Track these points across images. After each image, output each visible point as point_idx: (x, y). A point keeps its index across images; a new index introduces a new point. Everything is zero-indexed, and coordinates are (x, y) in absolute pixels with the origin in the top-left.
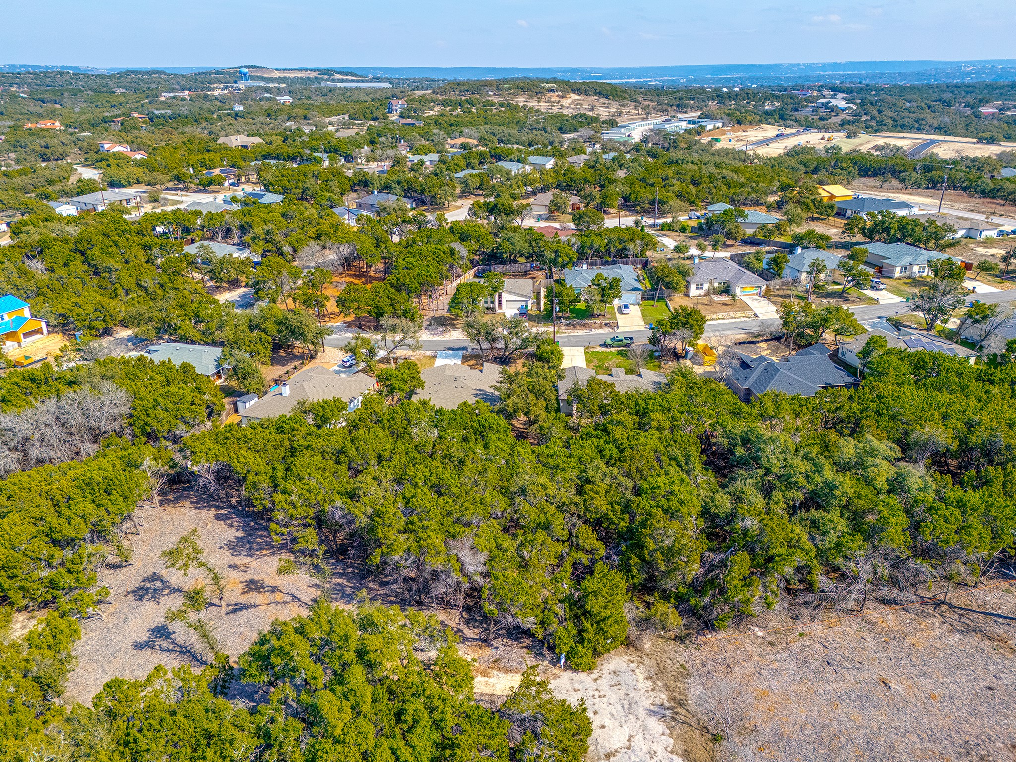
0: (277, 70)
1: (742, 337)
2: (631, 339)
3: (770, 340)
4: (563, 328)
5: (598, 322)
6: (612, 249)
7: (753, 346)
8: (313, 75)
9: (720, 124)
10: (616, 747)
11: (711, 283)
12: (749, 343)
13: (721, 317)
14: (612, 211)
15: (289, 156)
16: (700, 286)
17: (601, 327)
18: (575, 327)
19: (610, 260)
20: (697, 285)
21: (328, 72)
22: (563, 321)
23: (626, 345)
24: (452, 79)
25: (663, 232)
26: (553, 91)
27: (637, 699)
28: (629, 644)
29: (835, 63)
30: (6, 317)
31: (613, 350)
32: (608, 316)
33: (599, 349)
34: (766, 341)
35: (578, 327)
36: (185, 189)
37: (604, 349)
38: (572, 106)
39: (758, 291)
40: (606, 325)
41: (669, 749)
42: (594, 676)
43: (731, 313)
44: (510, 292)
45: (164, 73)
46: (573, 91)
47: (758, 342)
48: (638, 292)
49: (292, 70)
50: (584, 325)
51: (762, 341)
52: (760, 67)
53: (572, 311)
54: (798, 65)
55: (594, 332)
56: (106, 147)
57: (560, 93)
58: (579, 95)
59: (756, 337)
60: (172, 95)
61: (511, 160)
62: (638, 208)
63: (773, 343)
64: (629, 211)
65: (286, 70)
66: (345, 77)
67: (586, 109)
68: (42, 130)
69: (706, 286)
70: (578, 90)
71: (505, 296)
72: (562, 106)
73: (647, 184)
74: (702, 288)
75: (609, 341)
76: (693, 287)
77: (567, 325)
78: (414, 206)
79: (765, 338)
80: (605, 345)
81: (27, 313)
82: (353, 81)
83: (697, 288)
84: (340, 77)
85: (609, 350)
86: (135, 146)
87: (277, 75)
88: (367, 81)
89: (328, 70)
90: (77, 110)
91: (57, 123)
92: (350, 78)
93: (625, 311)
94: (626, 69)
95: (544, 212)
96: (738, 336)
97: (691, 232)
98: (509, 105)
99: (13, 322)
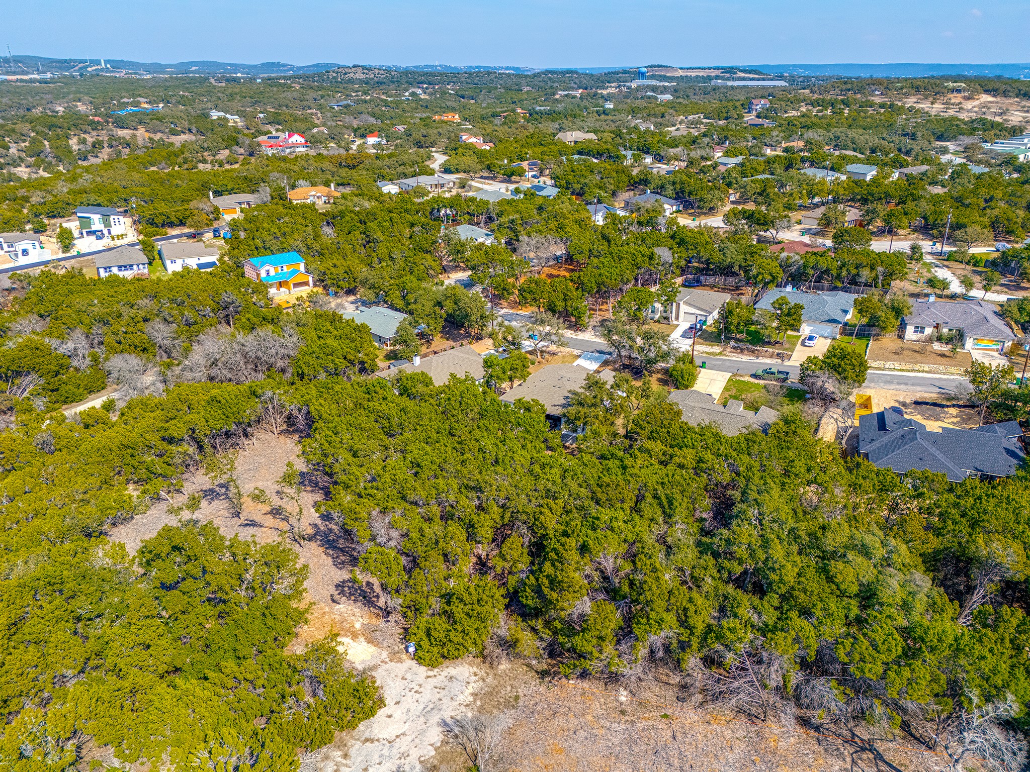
0: (681, 69)
1: (931, 395)
2: (788, 373)
3: (965, 406)
4: (729, 349)
5: (770, 350)
6: (844, 273)
7: (938, 409)
8: (714, 73)
10: (380, 736)
11: (937, 327)
12: (935, 404)
13: (926, 368)
14: (901, 232)
15: (598, 153)
16: (919, 330)
17: (771, 357)
18: (742, 351)
19: (840, 285)
20: (917, 327)
21: (731, 71)
22: (732, 343)
23: (781, 380)
24: (868, 75)
25: (946, 263)
26: (959, 91)
27: (444, 707)
28: (483, 656)
30: (285, 268)
31: (761, 382)
32: (787, 346)
33: (747, 379)
34: (959, 406)
35: (746, 352)
36: (494, 178)
37: (753, 380)
38: (976, 109)
39: (999, 347)
40: (778, 355)
41: (422, 759)
42: (431, 673)
43: (941, 368)
44: (690, 305)
45: (576, 72)
46: (987, 91)
47: (948, 406)
48: (835, 325)
49: (696, 68)
50: (753, 351)
51: (954, 406)
53: (749, 333)
55: (762, 360)
56: (464, 138)
57: (966, 94)
58: (994, 96)
59: (948, 399)
60: (566, 93)
61: (824, 168)
62: (935, 232)
63: (967, 411)
64: (923, 234)
65: (690, 68)
66: (746, 75)
67: (995, 114)
68: (443, 122)
69: (929, 331)
70: (996, 90)
71: (684, 308)
72: (961, 108)
73: (963, 204)
74: (923, 332)
75: (760, 372)
76: (910, 330)
77: (734, 348)
78: (681, 208)
79: (961, 403)
80: (755, 376)
81: (302, 268)
82: (758, 80)
83: (915, 332)
84: (742, 75)
85: (756, 381)
86: (488, 139)
87: (681, 73)
88: (768, 80)
89: (732, 68)
90: (484, 105)
91: (457, 117)
92: (751, 76)
93: (810, 343)
95: (814, 226)
96: (926, 395)
97: (985, 266)
98: (891, 106)
99: (289, 273)
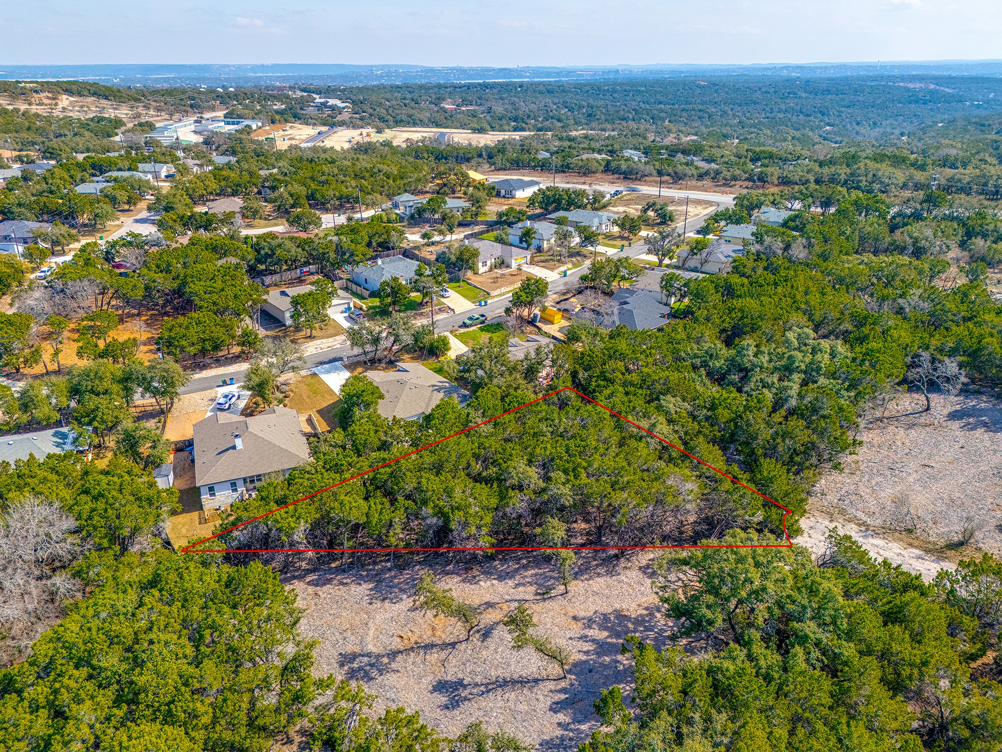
2: (484, 315)
9: (260, 124)
16: (484, 264)
23: (483, 322)
29: (262, 65)
31: (474, 328)
32: (434, 302)
33: (463, 330)
37: (466, 330)
39: (525, 261)
46: (65, 91)
52: (191, 67)
54: (227, 66)
55: (439, 317)
69: (489, 263)
75: (468, 322)
76: (480, 265)
80: (462, 326)
93: (447, 295)
94: (36, 67)
